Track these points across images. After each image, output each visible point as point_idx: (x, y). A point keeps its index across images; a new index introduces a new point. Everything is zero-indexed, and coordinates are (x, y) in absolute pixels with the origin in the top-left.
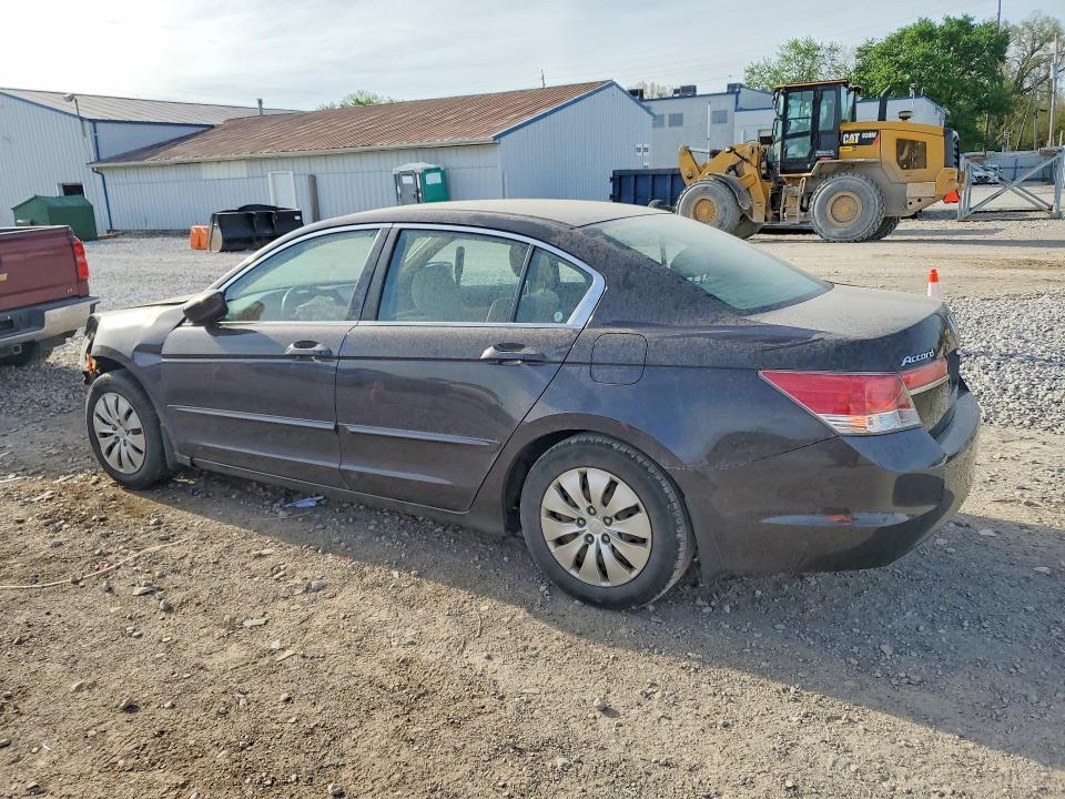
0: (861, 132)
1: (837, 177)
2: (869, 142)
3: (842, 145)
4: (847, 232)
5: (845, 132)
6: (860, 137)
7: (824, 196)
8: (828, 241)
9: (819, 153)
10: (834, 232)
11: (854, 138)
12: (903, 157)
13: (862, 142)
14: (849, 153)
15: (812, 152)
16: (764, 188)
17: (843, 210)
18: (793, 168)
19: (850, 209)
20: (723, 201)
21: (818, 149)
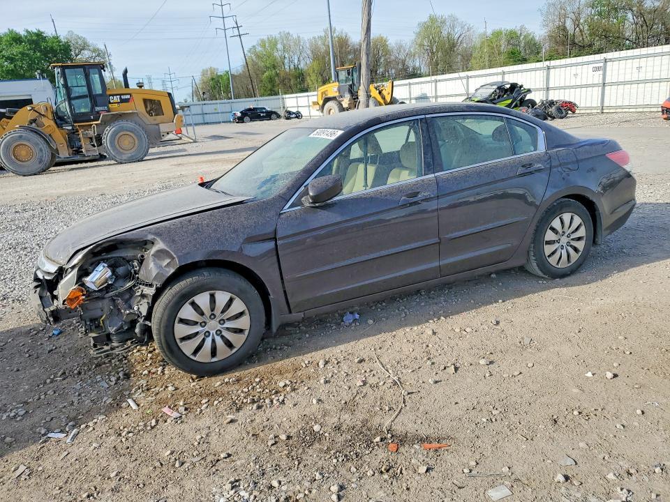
0: (120, 95)
1: (116, 123)
2: (127, 101)
3: (110, 103)
4: (132, 156)
5: (110, 95)
6: (120, 98)
7: (112, 135)
8: (121, 163)
9: (97, 109)
10: (125, 157)
11: (117, 99)
12: (148, 109)
13: (123, 101)
14: (116, 108)
15: (93, 108)
16: (62, 134)
17: (126, 142)
18: (81, 119)
19: (129, 143)
20: (38, 144)
21: (96, 106)
